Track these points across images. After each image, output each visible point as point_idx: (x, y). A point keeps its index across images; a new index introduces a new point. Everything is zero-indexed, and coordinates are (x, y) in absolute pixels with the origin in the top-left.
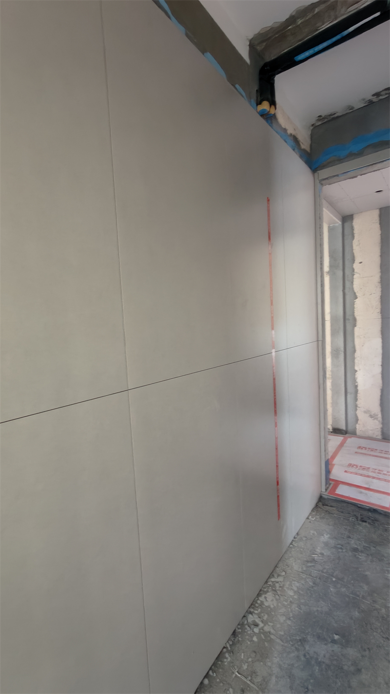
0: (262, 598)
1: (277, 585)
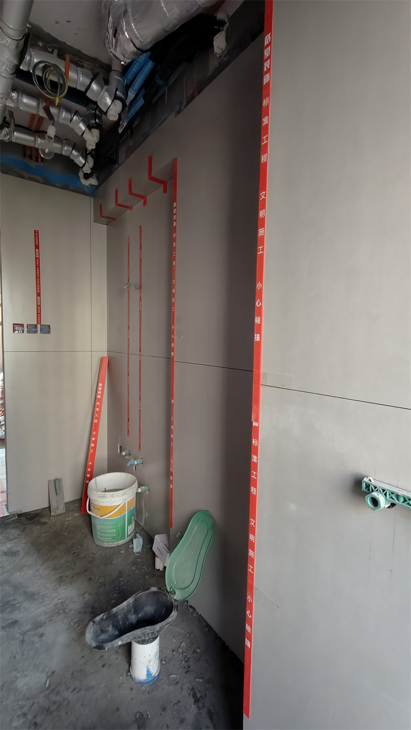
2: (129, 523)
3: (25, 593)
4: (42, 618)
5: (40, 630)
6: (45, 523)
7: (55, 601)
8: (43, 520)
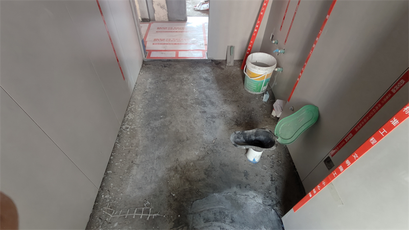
0: (127, 117)
1: (132, 109)
2: (265, 85)
3: (210, 101)
4: (215, 115)
5: (214, 120)
6: (223, 69)
7: (222, 110)
8: (222, 67)
